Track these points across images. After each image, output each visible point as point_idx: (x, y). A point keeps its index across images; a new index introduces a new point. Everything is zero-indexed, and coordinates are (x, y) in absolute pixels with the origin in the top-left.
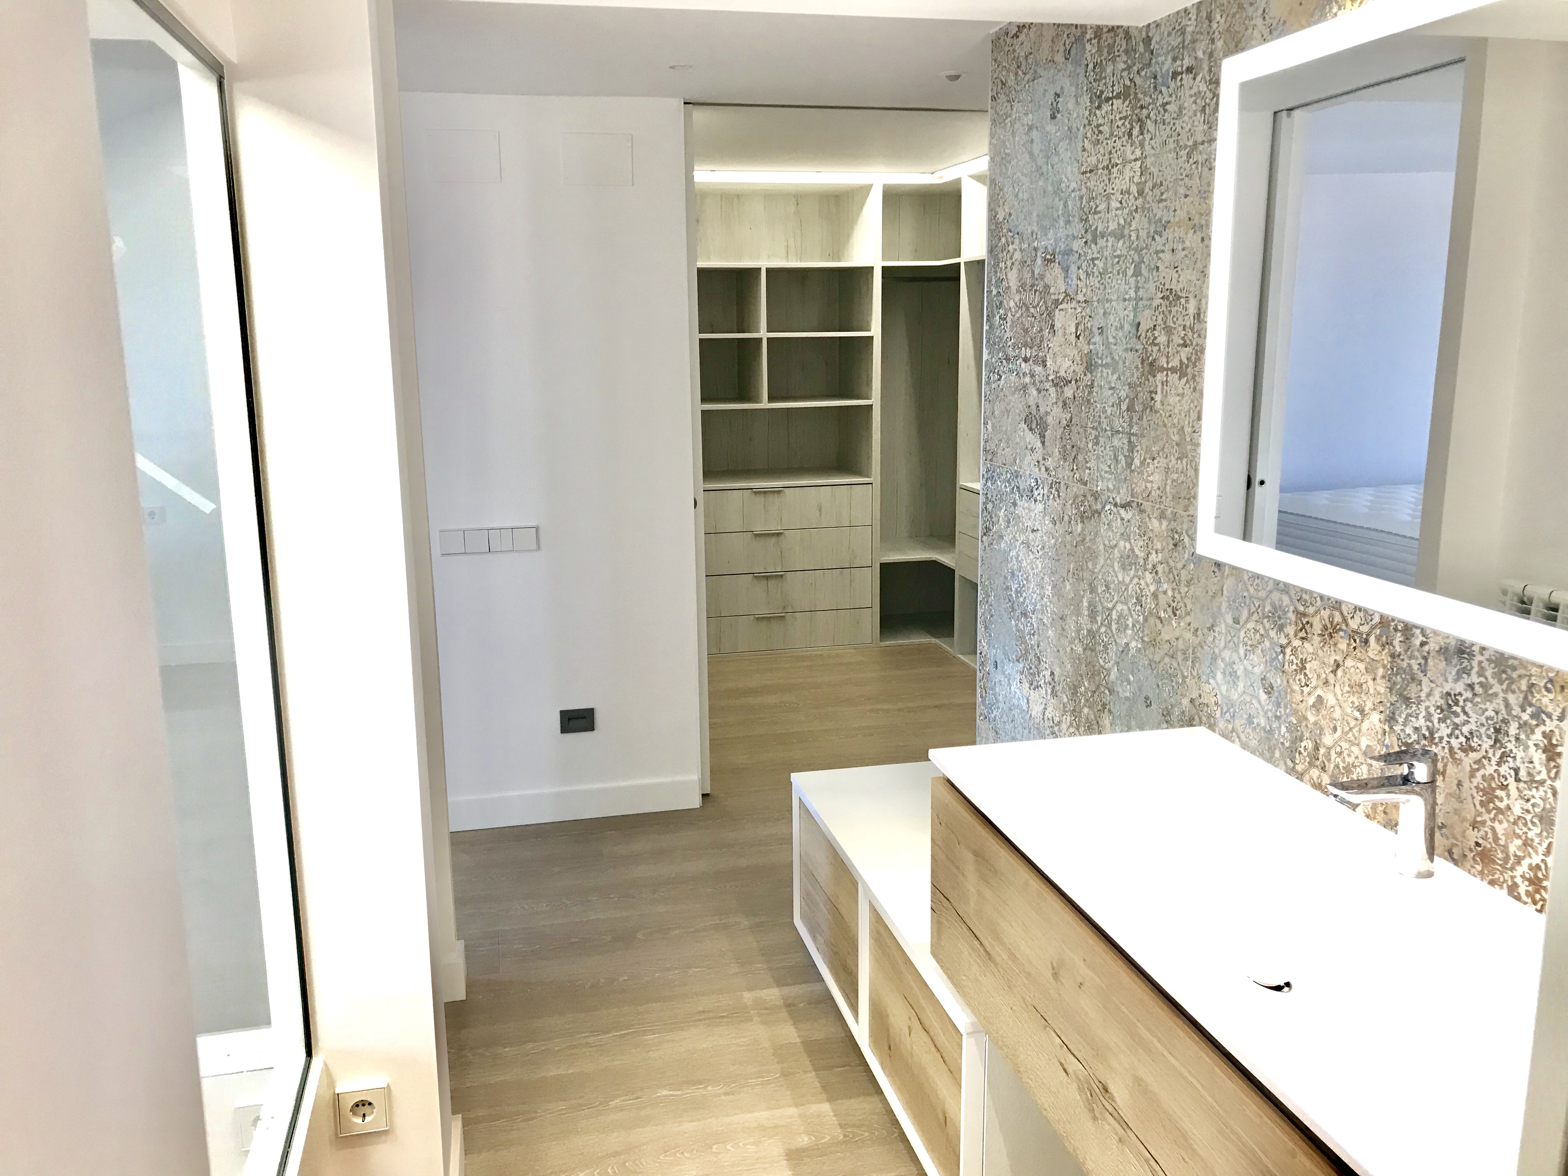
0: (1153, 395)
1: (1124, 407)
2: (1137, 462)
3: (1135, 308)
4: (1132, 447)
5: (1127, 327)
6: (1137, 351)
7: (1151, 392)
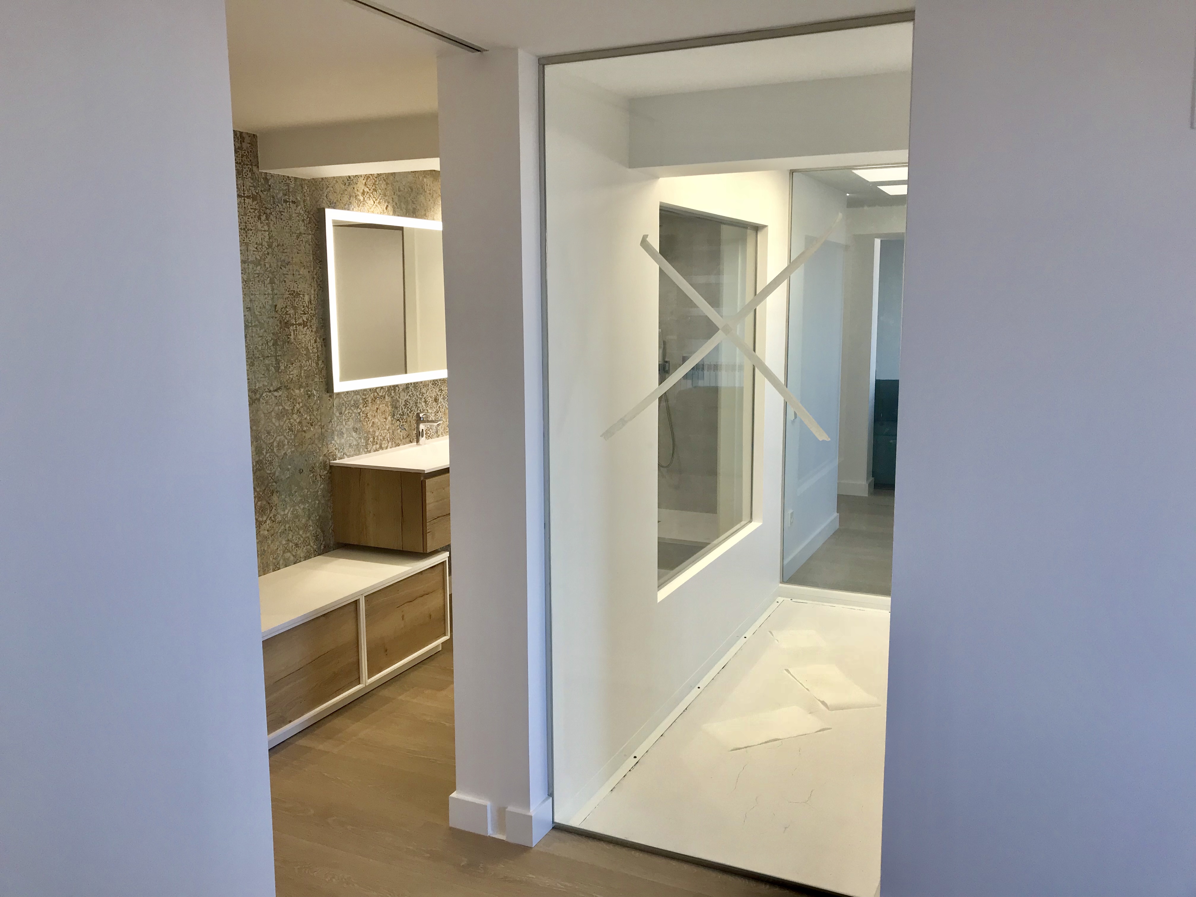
0: (289, 336)
1: (270, 344)
2: (282, 368)
3: (273, 299)
4: (278, 362)
5: (268, 307)
6: (276, 318)
7: (287, 335)
